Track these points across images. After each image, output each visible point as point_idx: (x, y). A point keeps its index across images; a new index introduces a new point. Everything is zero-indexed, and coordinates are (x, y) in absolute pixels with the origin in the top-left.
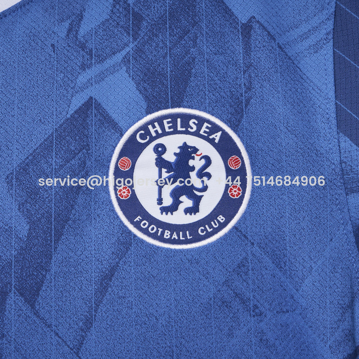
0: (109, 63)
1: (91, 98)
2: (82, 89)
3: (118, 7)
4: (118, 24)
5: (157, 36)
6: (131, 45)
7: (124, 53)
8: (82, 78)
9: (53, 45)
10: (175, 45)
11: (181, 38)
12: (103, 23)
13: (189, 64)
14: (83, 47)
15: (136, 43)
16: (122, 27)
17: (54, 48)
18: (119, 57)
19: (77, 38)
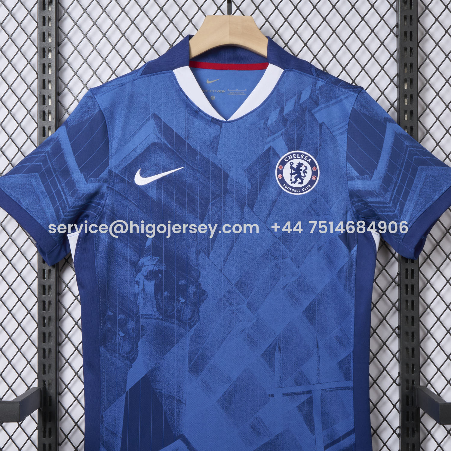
0: (277, 135)
1: (271, 146)
2: (268, 143)
3: (280, 116)
4: (280, 122)
5: (292, 126)
6: (284, 129)
7: (281, 132)
8: (268, 140)
9: (259, 128)
10: (298, 129)
11: (300, 128)
12: (275, 121)
13: (302, 136)
14: (269, 129)
15: (285, 128)
16: (281, 123)
17: (259, 129)
18: (280, 133)
19: (266, 125)
